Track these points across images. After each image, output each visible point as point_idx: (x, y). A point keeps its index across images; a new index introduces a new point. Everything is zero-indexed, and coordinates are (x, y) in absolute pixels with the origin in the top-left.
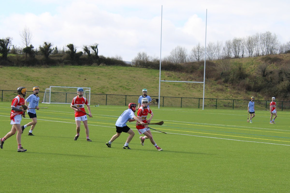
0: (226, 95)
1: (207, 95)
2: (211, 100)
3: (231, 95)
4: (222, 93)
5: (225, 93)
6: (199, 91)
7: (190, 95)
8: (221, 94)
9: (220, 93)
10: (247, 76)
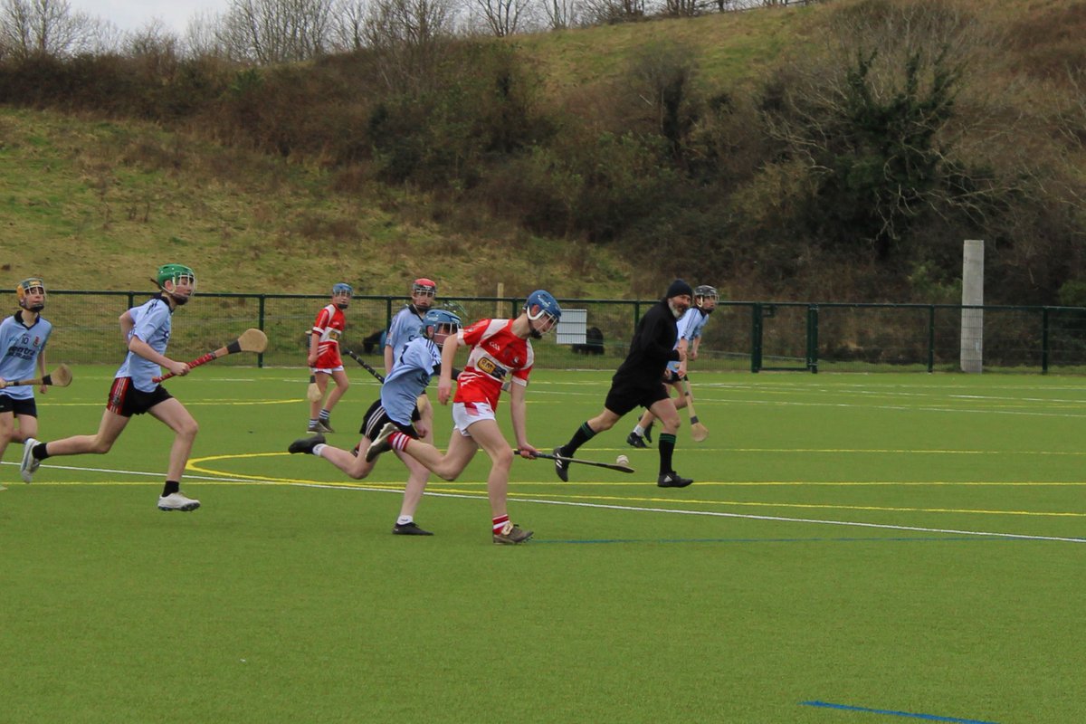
0: (364, 268)
1: (219, 273)
2: (225, 305)
3: (395, 269)
4: (335, 254)
5: (357, 252)
6: (175, 240)
7: (87, 272)
8: (325, 260)
9: (320, 253)
10: (545, 131)
